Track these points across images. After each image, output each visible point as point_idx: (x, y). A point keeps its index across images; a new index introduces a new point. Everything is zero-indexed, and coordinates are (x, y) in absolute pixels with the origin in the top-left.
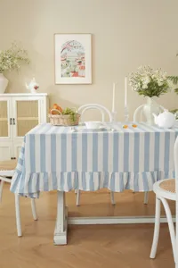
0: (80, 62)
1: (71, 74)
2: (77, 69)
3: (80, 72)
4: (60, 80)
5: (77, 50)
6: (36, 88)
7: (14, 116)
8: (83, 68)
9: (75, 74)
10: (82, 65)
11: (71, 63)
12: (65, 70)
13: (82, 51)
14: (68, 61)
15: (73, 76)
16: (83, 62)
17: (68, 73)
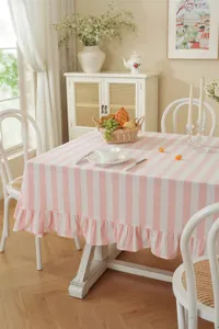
0: (203, 27)
1: (189, 44)
2: (198, 38)
3: (202, 42)
4: (174, 54)
5: (200, 10)
6: (136, 66)
7: (106, 103)
8: (207, 36)
9: (196, 45)
10: (206, 31)
11: (190, 29)
12: (182, 40)
13: (207, 11)
14: (186, 27)
15: (192, 47)
16: (206, 28)
17: (185, 44)
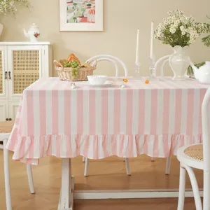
0: (90, 5)
1: (79, 19)
2: (86, 14)
3: (90, 17)
4: (65, 27)
6: (36, 35)
7: (10, 69)
8: (93, 12)
9: (84, 19)
10: (92, 8)
11: (78, 6)
12: (72, 15)
14: (75, 4)
15: (81, 21)
16: (93, 5)
17: (75, 18)
